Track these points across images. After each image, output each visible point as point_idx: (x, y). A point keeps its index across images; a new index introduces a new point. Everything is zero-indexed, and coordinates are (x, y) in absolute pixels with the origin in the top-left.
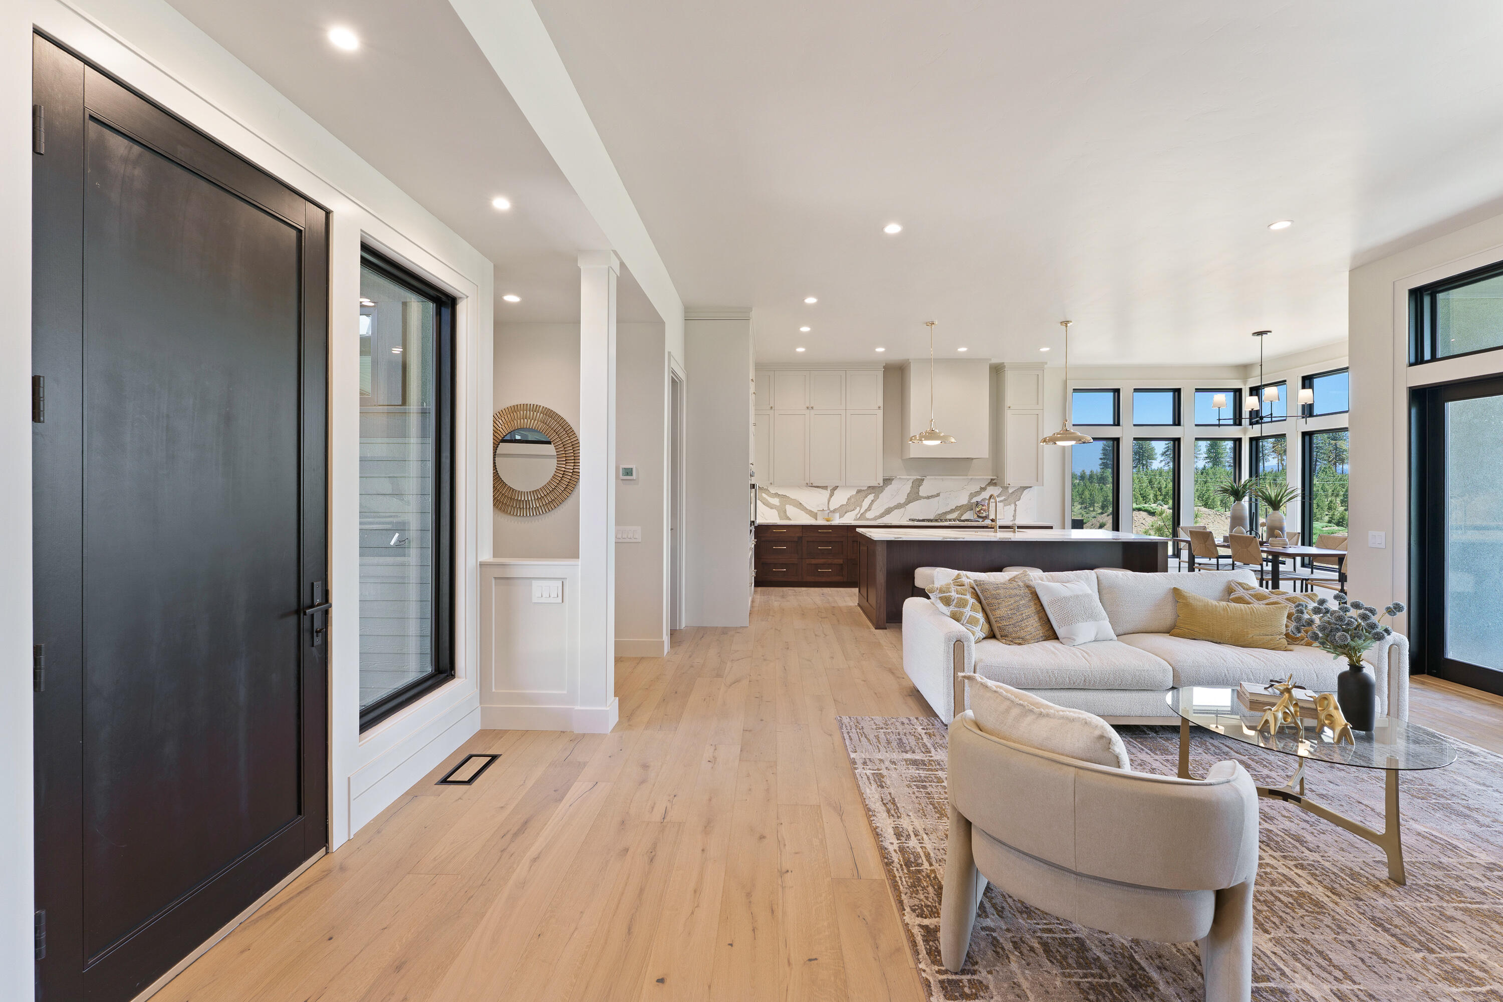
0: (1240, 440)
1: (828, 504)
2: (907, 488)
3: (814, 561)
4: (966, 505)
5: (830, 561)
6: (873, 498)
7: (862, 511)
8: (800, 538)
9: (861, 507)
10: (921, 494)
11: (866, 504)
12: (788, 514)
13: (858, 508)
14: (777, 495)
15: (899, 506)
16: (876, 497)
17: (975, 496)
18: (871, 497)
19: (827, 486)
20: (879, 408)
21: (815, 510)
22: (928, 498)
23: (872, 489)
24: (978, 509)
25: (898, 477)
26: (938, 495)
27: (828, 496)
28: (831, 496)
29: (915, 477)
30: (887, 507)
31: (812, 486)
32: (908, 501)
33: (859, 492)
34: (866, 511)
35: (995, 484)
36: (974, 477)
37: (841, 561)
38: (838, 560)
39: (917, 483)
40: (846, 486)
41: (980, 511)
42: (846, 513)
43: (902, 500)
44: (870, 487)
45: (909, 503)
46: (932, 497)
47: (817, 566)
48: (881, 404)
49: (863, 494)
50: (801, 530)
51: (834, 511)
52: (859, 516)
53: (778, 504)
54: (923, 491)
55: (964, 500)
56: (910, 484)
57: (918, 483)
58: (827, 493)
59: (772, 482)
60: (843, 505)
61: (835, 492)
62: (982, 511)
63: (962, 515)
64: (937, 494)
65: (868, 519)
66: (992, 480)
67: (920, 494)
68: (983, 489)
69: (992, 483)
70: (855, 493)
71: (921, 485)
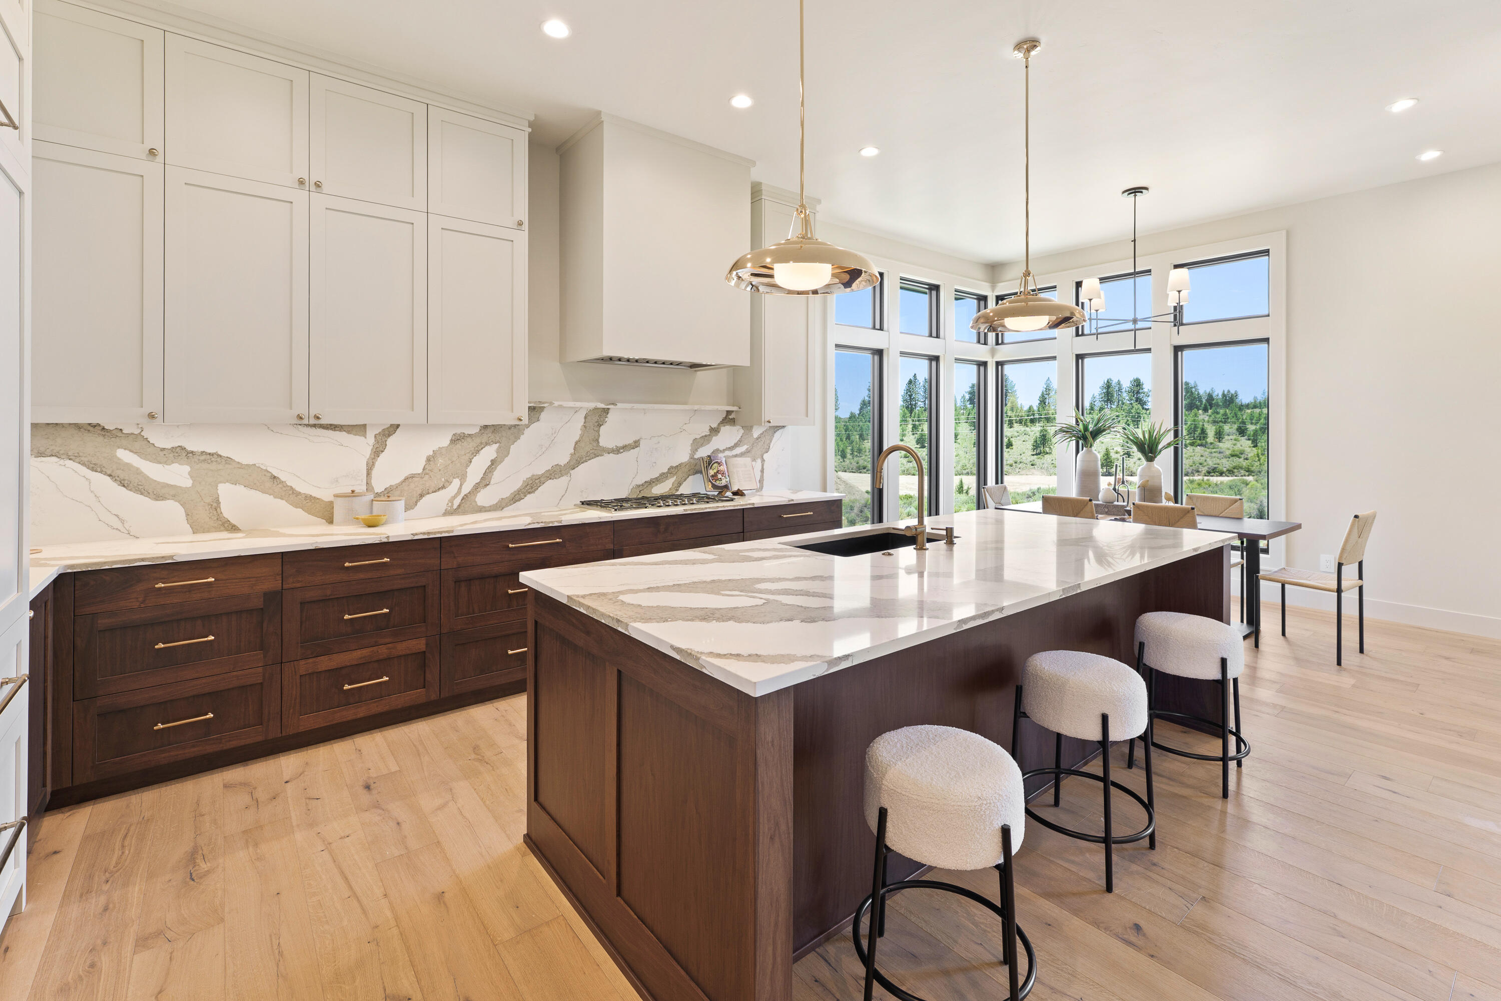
0: (985, 364)
1: (369, 474)
2: (575, 428)
3: (325, 663)
4: (686, 464)
5: (383, 651)
6: (494, 455)
7: (466, 489)
8: (274, 599)
9: (463, 478)
10: (603, 442)
11: (475, 472)
12: (227, 511)
13: (456, 482)
14: (180, 453)
15: (555, 473)
16: (503, 453)
17: (702, 445)
18: (489, 453)
19: (365, 426)
20: (520, 224)
21: (325, 495)
22: (617, 451)
23: (492, 431)
24: (712, 472)
25: (556, 404)
26: (636, 444)
27: (368, 451)
28: (377, 452)
29: (592, 405)
30: (529, 475)
31: (314, 426)
32: (576, 461)
33: (457, 439)
34: (477, 488)
35: (733, 422)
36: (703, 408)
37: (419, 645)
38: (414, 642)
39: (595, 418)
40: (428, 426)
41: (715, 476)
42: (421, 496)
43: (563, 459)
44: (486, 427)
45: (579, 462)
46: (625, 448)
47: (340, 675)
48: (524, 216)
49: (470, 445)
50: (278, 569)
51: (388, 494)
52: (457, 502)
53: (187, 483)
54: (609, 436)
55: (682, 456)
56: (578, 422)
57: (598, 417)
58: (364, 445)
59: (156, 408)
60: (412, 476)
61: (391, 441)
62: (720, 476)
63: (680, 484)
64: (635, 442)
65: (482, 509)
66: (729, 413)
67: (601, 445)
68: (714, 431)
69: (729, 419)
70: (445, 441)
71: (604, 422)
